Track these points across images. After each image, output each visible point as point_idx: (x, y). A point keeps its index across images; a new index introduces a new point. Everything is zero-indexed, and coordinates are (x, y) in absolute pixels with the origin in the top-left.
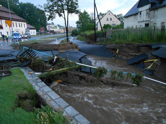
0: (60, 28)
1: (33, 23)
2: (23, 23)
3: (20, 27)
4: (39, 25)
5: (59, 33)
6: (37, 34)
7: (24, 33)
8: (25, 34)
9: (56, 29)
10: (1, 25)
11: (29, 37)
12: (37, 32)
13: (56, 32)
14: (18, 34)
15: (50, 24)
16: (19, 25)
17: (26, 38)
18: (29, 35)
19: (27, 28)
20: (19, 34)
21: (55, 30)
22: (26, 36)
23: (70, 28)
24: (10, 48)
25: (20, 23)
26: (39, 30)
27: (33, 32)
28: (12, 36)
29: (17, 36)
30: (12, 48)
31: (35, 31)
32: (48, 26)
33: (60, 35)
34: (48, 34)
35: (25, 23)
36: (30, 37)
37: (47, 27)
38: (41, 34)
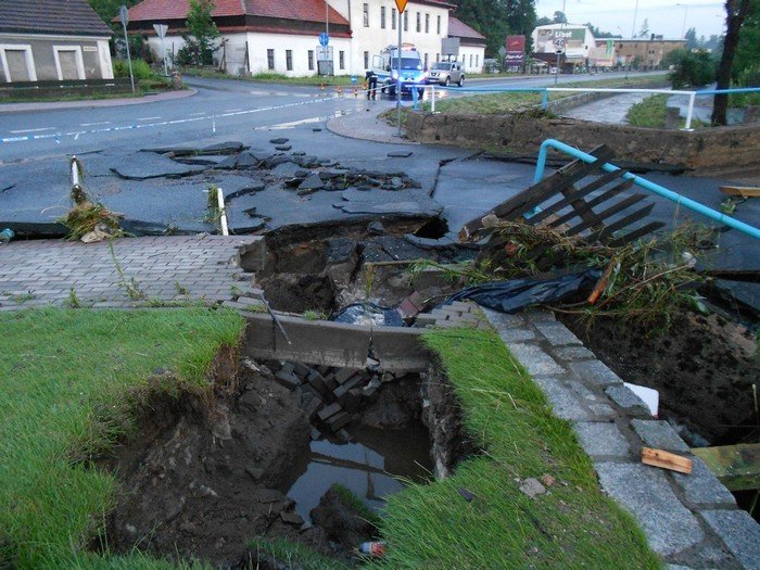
0: (598, 44)
1: (472, 15)
2: (434, 12)
3: (418, 30)
4: (499, 22)
5: (588, 66)
6: (487, 69)
7: (432, 60)
8: (441, 66)
9: (579, 45)
10: (345, 15)
11: (457, 81)
12: (487, 60)
13: (577, 61)
14: (410, 64)
15: (545, 22)
16: (418, 21)
17: (443, 84)
18: (458, 68)
19: (449, 36)
20: (417, 61)
21: (572, 52)
22: (443, 75)
23: (652, 41)
24: (383, 133)
25: (424, 9)
26: (502, 51)
27: (472, 58)
28: (389, 70)
29: (410, 73)
31: (480, 52)
32: (540, 31)
33: (598, 77)
34: (536, 71)
35: (444, 13)
36: (459, 83)
37: (535, 35)
38: (504, 67)
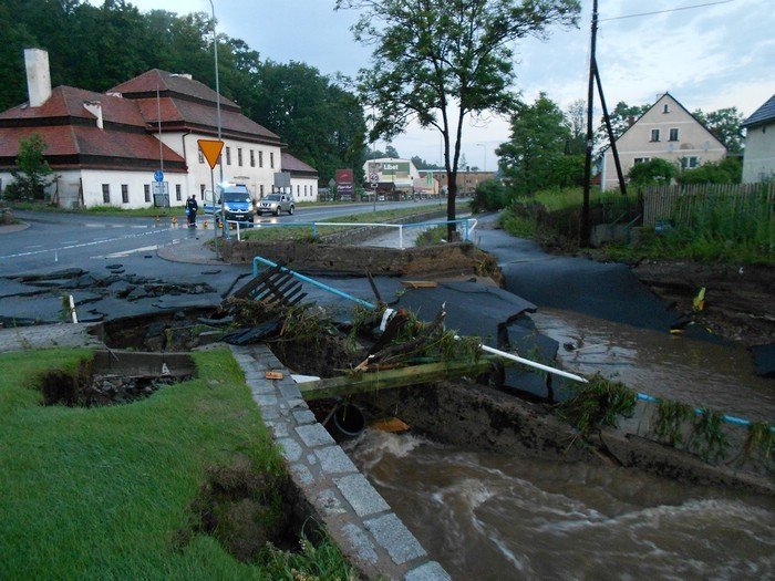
0: (422, 175)
1: (307, 151)
2: (267, 150)
3: (253, 164)
4: (331, 156)
5: (416, 195)
6: (322, 198)
7: (268, 191)
8: (272, 198)
9: (406, 176)
10: (181, 153)
11: (287, 210)
12: (322, 190)
13: (404, 190)
14: (242, 198)
15: (379, 155)
16: (252, 157)
17: (274, 214)
18: (288, 199)
19: (283, 170)
20: (246, 196)
21: (399, 182)
22: (274, 205)
23: (468, 173)
24: (204, 257)
25: (257, 148)
26: (332, 183)
27: (305, 189)
28: (220, 203)
29: (239, 206)
30: (214, 255)
31: (314, 183)
32: (370, 164)
33: (420, 204)
34: (365, 199)
35: (277, 151)
36: (290, 212)
37: (366, 167)
38: (337, 196)
